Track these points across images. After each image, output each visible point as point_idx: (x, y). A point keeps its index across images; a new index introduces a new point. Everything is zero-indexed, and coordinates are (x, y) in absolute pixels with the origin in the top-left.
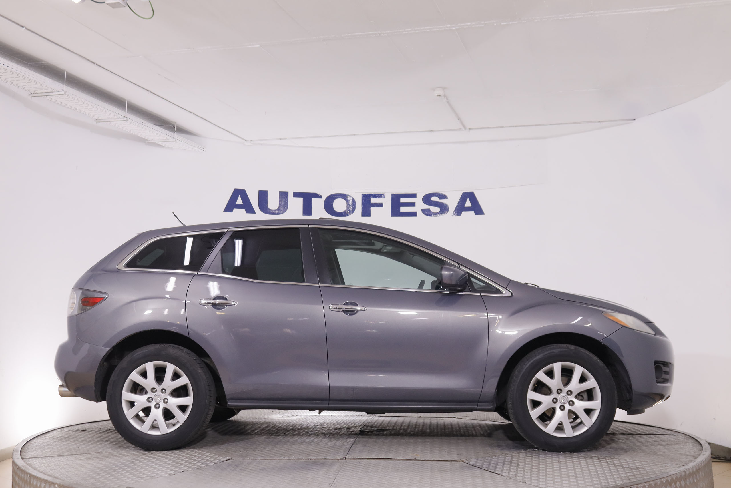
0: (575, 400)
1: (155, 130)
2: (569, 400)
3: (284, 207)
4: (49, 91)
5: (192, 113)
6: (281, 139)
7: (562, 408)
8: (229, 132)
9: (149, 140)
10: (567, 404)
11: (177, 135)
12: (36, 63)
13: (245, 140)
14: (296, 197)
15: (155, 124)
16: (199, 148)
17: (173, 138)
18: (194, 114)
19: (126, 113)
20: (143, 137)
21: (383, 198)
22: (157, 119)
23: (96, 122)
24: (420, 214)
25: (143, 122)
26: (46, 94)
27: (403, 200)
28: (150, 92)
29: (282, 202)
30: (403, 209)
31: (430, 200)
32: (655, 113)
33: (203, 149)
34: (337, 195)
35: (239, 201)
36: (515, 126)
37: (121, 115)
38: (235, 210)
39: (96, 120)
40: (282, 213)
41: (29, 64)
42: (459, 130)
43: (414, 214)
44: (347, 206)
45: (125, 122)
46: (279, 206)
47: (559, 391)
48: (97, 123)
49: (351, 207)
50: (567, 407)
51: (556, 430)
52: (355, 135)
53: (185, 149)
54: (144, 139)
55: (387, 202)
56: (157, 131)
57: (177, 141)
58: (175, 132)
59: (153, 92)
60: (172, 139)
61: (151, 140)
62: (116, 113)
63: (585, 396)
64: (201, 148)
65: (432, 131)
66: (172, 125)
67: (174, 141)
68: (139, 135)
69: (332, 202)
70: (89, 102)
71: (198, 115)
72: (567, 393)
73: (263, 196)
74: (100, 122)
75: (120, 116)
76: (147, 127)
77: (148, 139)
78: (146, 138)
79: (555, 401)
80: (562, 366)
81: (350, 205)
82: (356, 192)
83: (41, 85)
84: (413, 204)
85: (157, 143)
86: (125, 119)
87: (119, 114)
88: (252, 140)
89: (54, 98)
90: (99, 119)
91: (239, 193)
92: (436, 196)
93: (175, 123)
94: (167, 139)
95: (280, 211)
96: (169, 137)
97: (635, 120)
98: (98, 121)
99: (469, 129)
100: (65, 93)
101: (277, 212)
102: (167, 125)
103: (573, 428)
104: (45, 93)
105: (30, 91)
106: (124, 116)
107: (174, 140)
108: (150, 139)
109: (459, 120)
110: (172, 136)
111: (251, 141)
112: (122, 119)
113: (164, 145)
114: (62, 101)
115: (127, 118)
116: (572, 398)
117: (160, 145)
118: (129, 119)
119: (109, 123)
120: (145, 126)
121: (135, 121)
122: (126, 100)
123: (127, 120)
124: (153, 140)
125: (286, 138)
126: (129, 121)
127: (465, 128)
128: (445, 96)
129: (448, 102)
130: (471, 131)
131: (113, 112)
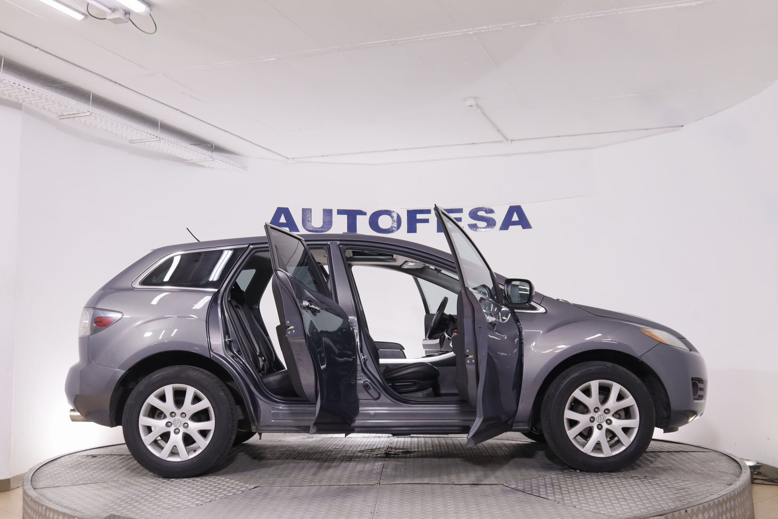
0: (613, 419)
1: (191, 149)
2: (606, 419)
4: (76, 113)
5: (226, 131)
6: (322, 156)
7: (600, 427)
8: (269, 150)
9: (188, 160)
10: (605, 422)
11: (215, 155)
12: (61, 85)
13: (287, 158)
15: (192, 144)
16: (240, 167)
17: (211, 157)
19: (158, 133)
20: (181, 156)
22: (194, 139)
23: (130, 143)
25: (177, 142)
26: (73, 116)
28: (179, 111)
32: (702, 118)
33: (244, 168)
36: (559, 137)
37: (154, 135)
39: (129, 141)
41: (54, 86)
42: (502, 142)
45: (158, 142)
47: (596, 410)
50: (605, 426)
51: (594, 450)
52: (397, 150)
54: (183, 159)
56: (194, 150)
57: (215, 160)
58: (213, 151)
61: (190, 160)
62: (148, 133)
63: (623, 414)
64: (242, 167)
65: (473, 144)
66: (210, 144)
68: (176, 155)
71: (234, 134)
72: (604, 412)
75: (152, 136)
76: (182, 147)
78: (185, 158)
79: (592, 420)
80: (599, 384)
82: (401, 209)
83: (66, 106)
86: (158, 139)
87: (151, 134)
89: (82, 119)
93: (213, 142)
94: (205, 159)
96: (207, 157)
97: (683, 126)
98: (132, 142)
99: (511, 141)
100: (91, 114)
102: (204, 144)
103: (611, 446)
104: (73, 114)
105: (57, 114)
106: (156, 137)
107: (212, 159)
109: (498, 131)
110: (210, 155)
111: (293, 158)
112: (155, 140)
113: (203, 165)
114: (91, 123)
115: (160, 138)
116: (609, 417)
117: (199, 165)
118: (162, 139)
119: (143, 143)
120: (180, 145)
121: (168, 141)
122: (158, 120)
123: (160, 140)
124: (192, 160)
125: (328, 155)
126: (163, 141)
127: (507, 140)
128: (479, 107)
129: (483, 113)
130: (514, 143)
131: (144, 132)
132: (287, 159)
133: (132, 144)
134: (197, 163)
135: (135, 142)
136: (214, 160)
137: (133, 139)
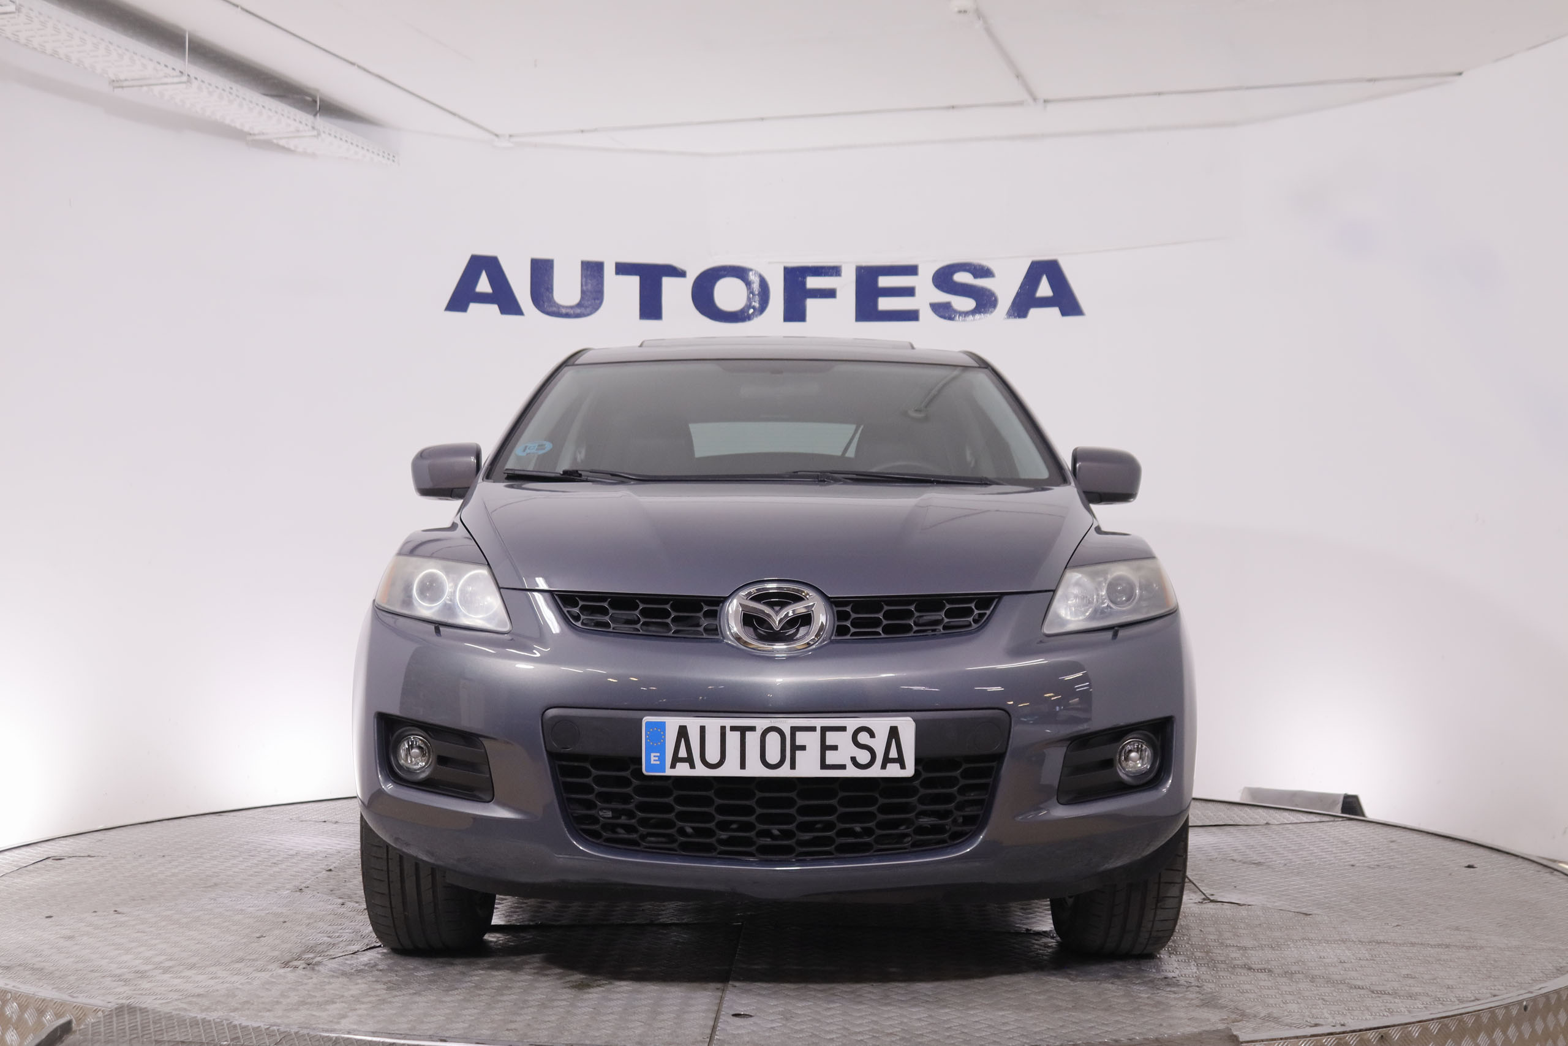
1: (264, 107)
3: (594, 300)
5: (353, 64)
6: (582, 131)
8: (454, 114)
9: (254, 135)
11: (322, 123)
13: (497, 135)
14: (623, 274)
15: (264, 93)
16: (381, 154)
17: (313, 128)
18: (359, 67)
19: (185, 65)
20: (238, 125)
21: (836, 276)
22: (270, 81)
23: (114, 87)
24: (926, 314)
25: (230, 87)
27: (884, 282)
29: (589, 287)
30: (885, 304)
31: (952, 279)
32: (1511, 55)
33: (391, 158)
34: (725, 271)
35: (484, 285)
36: (1160, 94)
37: (173, 69)
38: (473, 307)
39: (114, 81)
40: (588, 315)
42: (1020, 103)
43: (911, 316)
44: (748, 297)
45: (184, 86)
46: (582, 298)
48: (115, 90)
49: (757, 299)
52: (762, 119)
53: (343, 156)
54: (241, 131)
55: (846, 286)
56: (270, 110)
57: (323, 135)
58: (315, 115)
59: (248, 9)
60: (310, 131)
61: (259, 134)
62: (159, 63)
64: (386, 155)
65: (953, 107)
66: (310, 95)
67: (315, 136)
68: (227, 121)
69: (713, 288)
70: (85, 32)
71: (370, 70)
73: (541, 271)
74: (122, 87)
75: (169, 71)
76: (244, 101)
77: (252, 132)
78: (246, 129)
81: (754, 295)
82: (769, 263)
84: (909, 292)
86: (185, 78)
87: (166, 66)
88: (512, 133)
90: (121, 81)
91: (481, 264)
92: (965, 270)
93: (318, 90)
94: (298, 131)
95: (583, 309)
96: (301, 127)
97: (1460, 74)
98: (116, 83)
99: (1045, 101)
101: (578, 311)
102: (295, 96)
106: (181, 72)
107: (315, 133)
108: (256, 131)
109: (1018, 77)
110: (309, 123)
111: (511, 136)
112: (176, 80)
113: (292, 148)
114: (17, 31)
115: (189, 75)
117: (282, 147)
118: (194, 80)
119: (145, 89)
120: (238, 96)
121: (210, 84)
122: (185, 31)
123: (189, 81)
124: (263, 134)
125: (595, 130)
126: (195, 84)
127: (1035, 99)
128: (979, 15)
129: (989, 31)
130: (1050, 107)
131: (151, 60)
132: (495, 138)
133: (118, 92)
134: (275, 141)
135: (125, 84)
136: (319, 134)
137: (122, 77)
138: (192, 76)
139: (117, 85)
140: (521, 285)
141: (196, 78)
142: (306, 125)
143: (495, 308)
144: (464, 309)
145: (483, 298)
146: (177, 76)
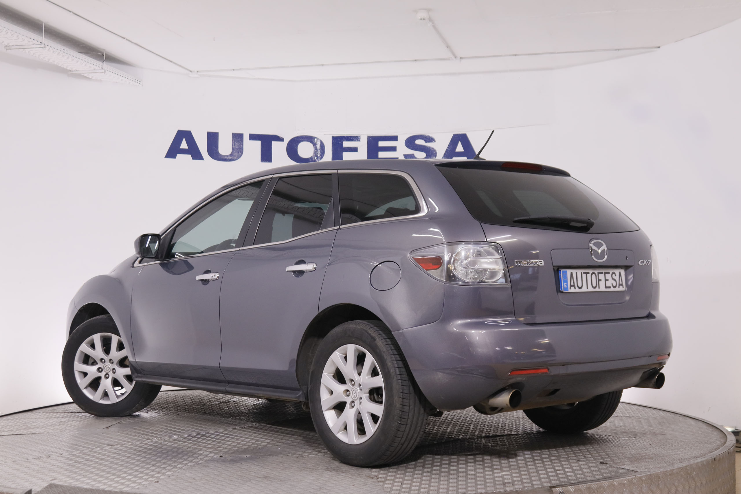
1: (79, 59)
3: (239, 152)
5: (124, 38)
6: (233, 70)
8: (171, 61)
9: (72, 71)
11: (106, 65)
13: (191, 71)
14: (253, 140)
15: (80, 52)
16: (134, 80)
17: (102, 68)
18: (127, 39)
19: (43, 39)
20: (65, 67)
21: (358, 141)
22: (81, 45)
23: (7, 49)
25: (64, 50)
27: (381, 144)
28: (72, 13)
29: (236, 146)
30: (382, 155)
31: (414, 143)
32: (683, 39)
33: (139, 82)
34: (303, 138)
35: (184, 145)
36: (516, 55)
37: (37, 41)
38: (179, 156)
39: (6, 46)
40: (236, 160)
42: (449, 59)
44: (314, 151)
45: (42, 49)
46: (232, 151)
48: (7, 50)
49: (319, 152)
52: (323, 65)
53: (117, 82)
54: (66, 69)
55: (363, 146)
56: (82, 60)
57: (107, 71)
58: (104, 61)
59: (76, 13)
60: (100, 70)
61: (75, 71)
62: (31, 38)
64: (136, 81)
65: (416, 60)
66: (100, 52)
67: (103, 72)
68: (60, 65)
69: (297, 146)
71: (132, 41)
73: (213, 138)
74: (11, 49)
75: (35, 42)
76: (69, 55)
77: (71, 70)
78: (68, 69)
81: (317, 150)
82: (325, 134)
85: (82, 74)
86: (43, 46)
87: (34, 40)
88: (198, 70)
91: (183, 135)
92: (421, 139)
93: (104, 50)
94: (95, 70)
95: (233, 157)
96: (97, 68)
97: (659, 47)
98: (8, 47)
99: (461, 58)
101: (230, 158)
102: (94, 53)
106: (41, 42)
107: (103, 71)
109: (447, 47)
110: (101, 66)
111: (198, 72)
112: (38, 46)
113: (90, 77)
115: (44, 44)
117: (86, 77)
119: (22, 50)
120: (67, 54)
121: (53, 47)
122: (43, 22)
123: (45, 47)
124: (77, 71)
125: (240, 69)
126: (47, 48)
127: (455, 57)
128: (430, 20)
129: (434, 27)
130: (463, 61)
131: (27, 37)
132: (190, 73)
133: (9, 51)
136: (105, 72)
137: (11, 45)
138: (46, 44)
139: (8, 48)
140: (202, 145)
141: (48, 45)
142: (99, 67)
143: (189, 156)
144: (174, 157)
145: (184, 152)
146: (39, 44)
